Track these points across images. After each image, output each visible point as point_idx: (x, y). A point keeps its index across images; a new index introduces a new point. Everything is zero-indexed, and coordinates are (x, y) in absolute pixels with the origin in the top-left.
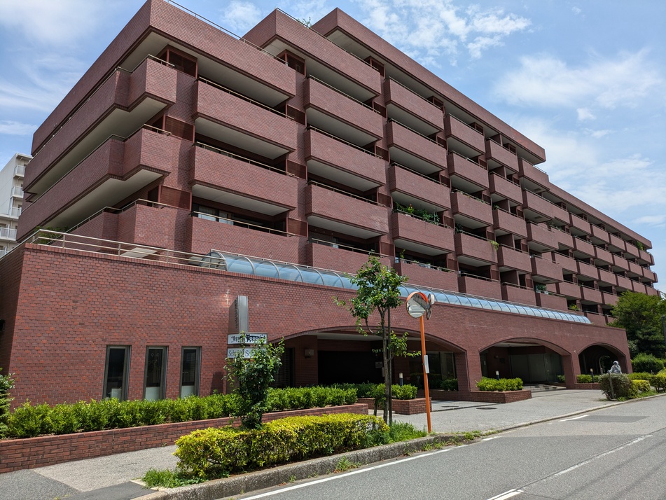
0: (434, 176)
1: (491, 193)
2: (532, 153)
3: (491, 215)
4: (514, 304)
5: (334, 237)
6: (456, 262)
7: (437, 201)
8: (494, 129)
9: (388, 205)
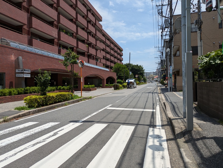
0: (71, 20)
1: (87, 29)
2: (99, 18)
3: (87, 36)
4: (91, 64)
5: (38, 37)
6: (76, 50)
7: (72, 29)
8: (89, 7)
9: (57, 29)
